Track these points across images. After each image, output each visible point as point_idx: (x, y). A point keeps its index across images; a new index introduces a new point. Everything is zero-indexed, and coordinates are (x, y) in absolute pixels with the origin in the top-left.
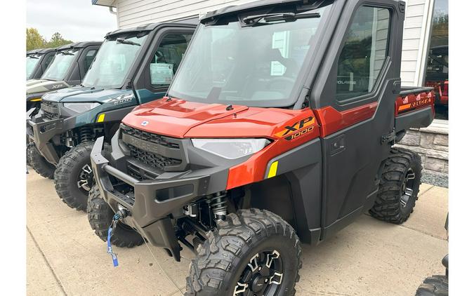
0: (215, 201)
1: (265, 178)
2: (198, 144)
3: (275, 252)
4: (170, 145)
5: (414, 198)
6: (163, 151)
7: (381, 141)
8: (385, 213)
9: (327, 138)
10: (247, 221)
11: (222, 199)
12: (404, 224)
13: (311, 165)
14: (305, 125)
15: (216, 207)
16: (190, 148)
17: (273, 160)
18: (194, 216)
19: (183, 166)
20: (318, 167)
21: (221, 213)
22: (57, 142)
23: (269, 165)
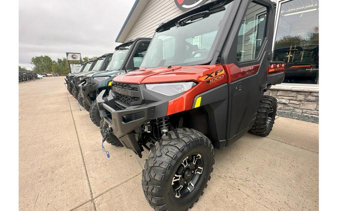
0: (162, 124)
1: (193, 108)
2: (149, 87)
3: (199, 155)
4: (133, 89)
5: (272, 123)
6: (129, 93)
7: (261, 88)
8: (257, 131)
9: (232, 83)
10: (181, 136)
11: (166, 122)
12: (267, 136)
13: (221, 101)
14: (218, 74)
15: (162, 127)
16: (144, 90)
17: (198, 96)
18: (149, 132)
19: (140, 101)
20: (226, 102)
21: (165, 131)
22: (92, 96)
23: (195, 99)
